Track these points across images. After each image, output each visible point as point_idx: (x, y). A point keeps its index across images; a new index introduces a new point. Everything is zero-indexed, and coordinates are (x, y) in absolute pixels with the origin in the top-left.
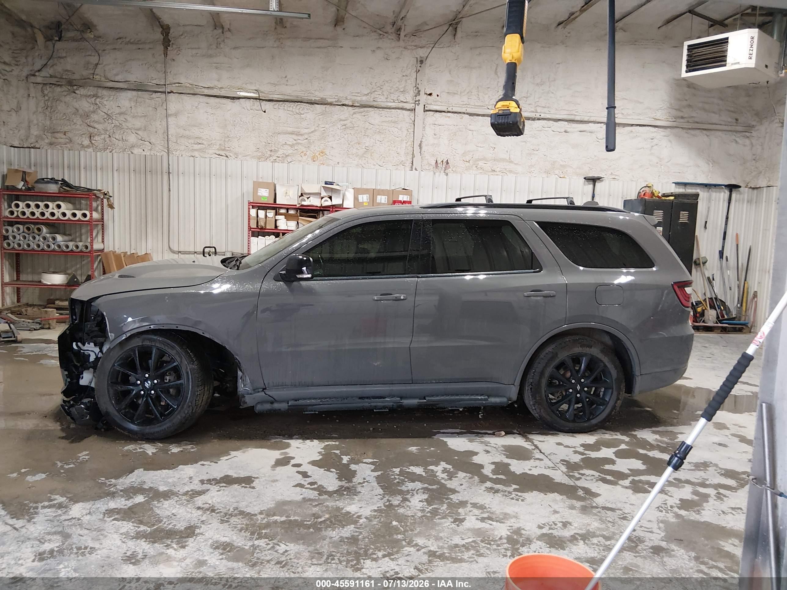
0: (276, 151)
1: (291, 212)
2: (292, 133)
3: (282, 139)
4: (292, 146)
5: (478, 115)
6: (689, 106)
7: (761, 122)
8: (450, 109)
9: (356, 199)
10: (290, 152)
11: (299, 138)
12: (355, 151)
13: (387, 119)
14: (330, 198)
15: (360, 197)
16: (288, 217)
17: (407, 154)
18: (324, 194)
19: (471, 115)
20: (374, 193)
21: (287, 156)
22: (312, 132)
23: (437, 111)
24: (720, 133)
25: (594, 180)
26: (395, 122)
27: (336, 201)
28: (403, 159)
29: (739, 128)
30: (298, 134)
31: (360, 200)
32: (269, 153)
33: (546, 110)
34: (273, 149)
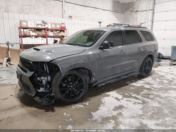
0: (24, 11)
1: (33, 30)
2: (29, 5)
3: (26, 7)
4: (29, 9)
5: (77, 4)
6: (115, 7)
7: (126, 11)
8: (71, 2)
9: (51, 26)
10: (28, 11)
11: (31, 7)
12: (47, 12)
13: (55, 3)
14: (45, 26)
15: (52, 25)
16: (33, 31)
17: (61, 14)
18: (42, 24)
19: (75, 4)
20: (56, 24)
21: (28, 12)
22: (35, 5)
23: (67, 2)
24: (119, 13)
25: (100, 23)
26: (57, 4)
27: (46, 27)
28: (60, 15)
29: (122, 12)
30: (31, 6)
31: (52, 26)
32: (22, 11)
33: (90, 5)
34: (23, 10)
